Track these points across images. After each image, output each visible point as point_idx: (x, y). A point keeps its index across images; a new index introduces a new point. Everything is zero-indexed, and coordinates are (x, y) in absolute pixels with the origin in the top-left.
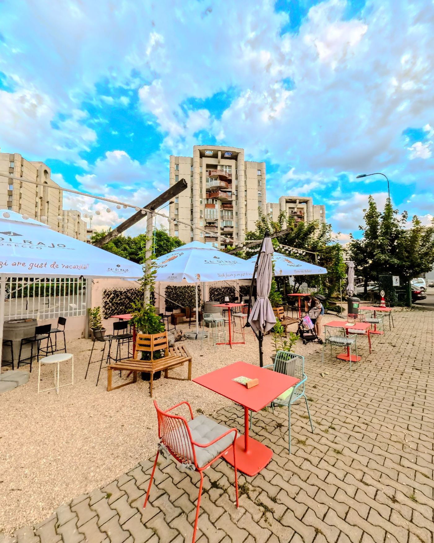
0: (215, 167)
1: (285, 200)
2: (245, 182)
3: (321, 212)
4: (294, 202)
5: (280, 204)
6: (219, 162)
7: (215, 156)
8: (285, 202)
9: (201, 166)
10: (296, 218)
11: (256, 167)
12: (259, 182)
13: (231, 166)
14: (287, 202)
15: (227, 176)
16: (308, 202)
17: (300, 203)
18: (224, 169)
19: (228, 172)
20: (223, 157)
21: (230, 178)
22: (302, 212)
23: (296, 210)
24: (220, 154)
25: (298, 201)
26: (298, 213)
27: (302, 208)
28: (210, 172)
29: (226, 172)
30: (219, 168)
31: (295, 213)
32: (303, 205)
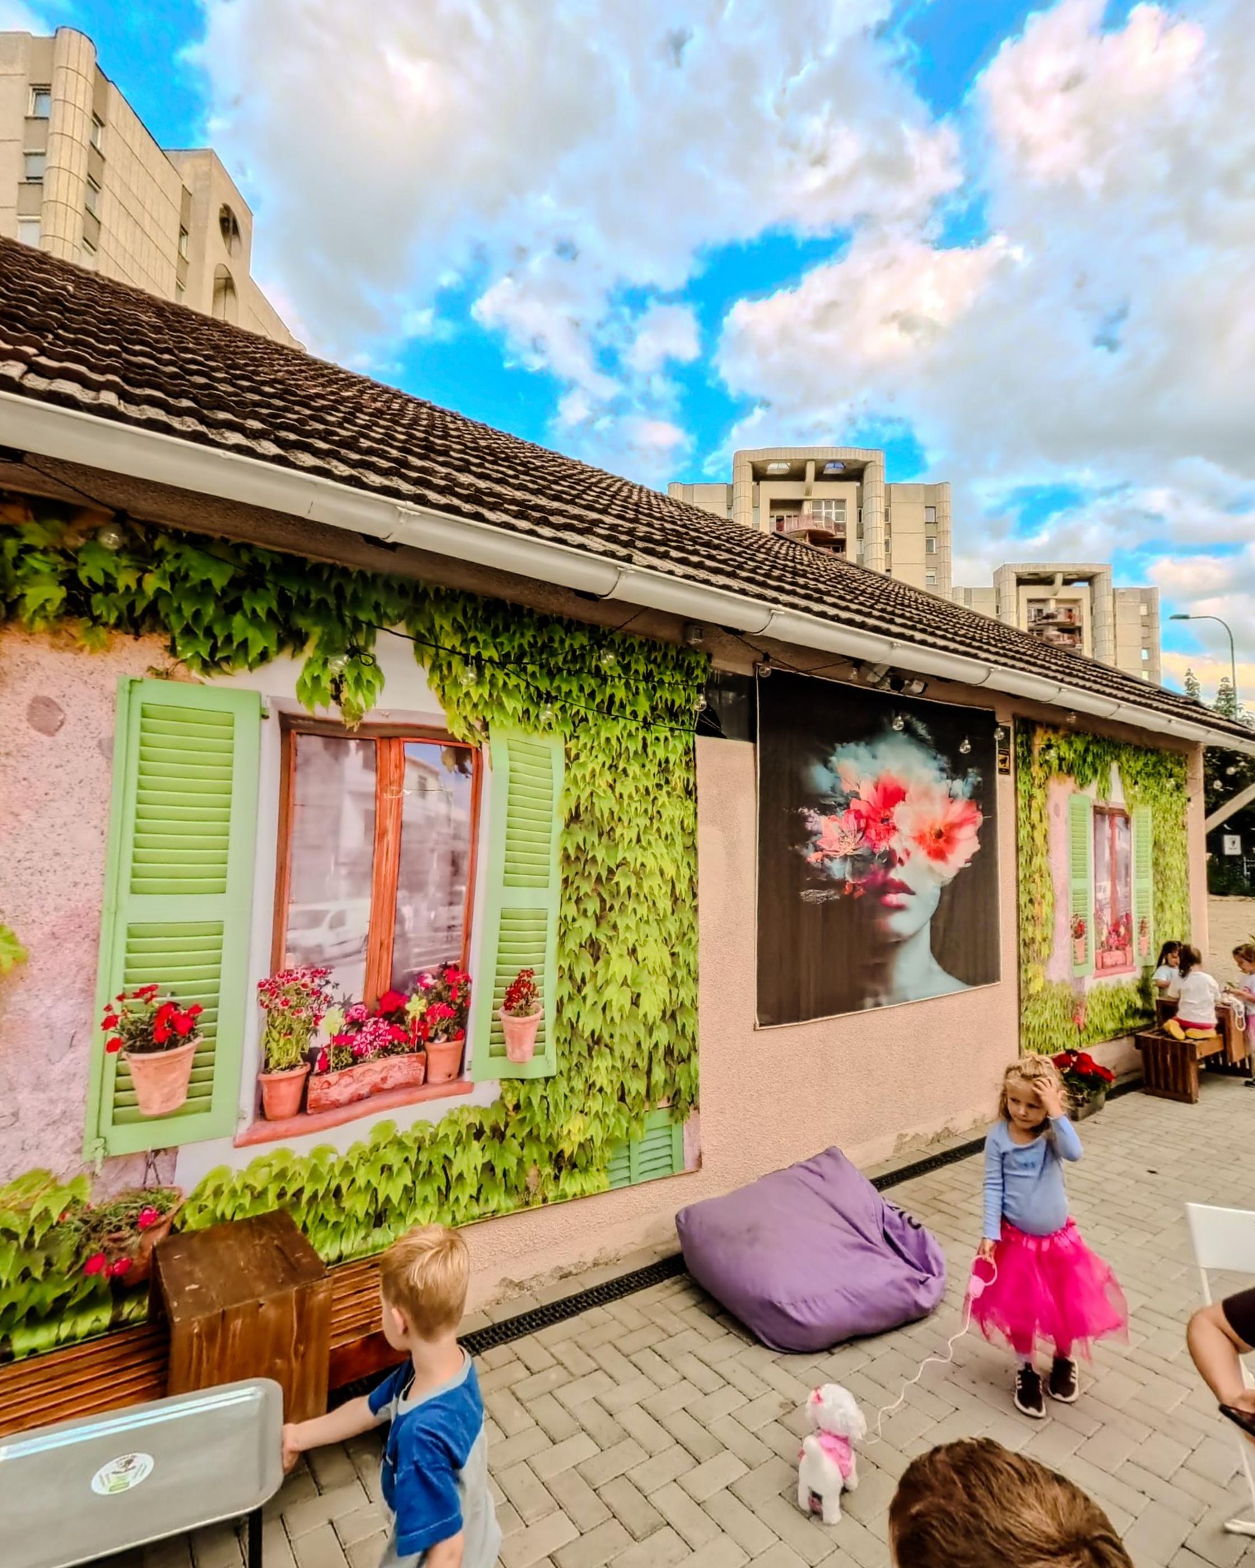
0: (796, 505)
1: (1013, 578)
2: (887, 543)
3: (1143, 610)
4: (1047, 580)
5: (998, 591)
6: (808, 493)
7: (797, 475)
8: (1014, 583)
9: (756, 507)
10: (1052, 632)
11: (922, 499)
12: (929, 542)
13: (843, 501)
14: (1021, 581)
15: (832, 531)
16: (1096, 580)
17: (1067, 582)
18: (824, 512)
19: (833, 518)
20: (820, 476)
21: (839, 535)
22: (1075, 612)
23: (1051, 607)
24: (810, 471)
25: (1059, 579)
26: (1061, 618)
27: (1075, 601)
28: (780, 520)
29: (828, 519)
30: (807, 508)
31: (1049, 616)
32: (1080, 591)
